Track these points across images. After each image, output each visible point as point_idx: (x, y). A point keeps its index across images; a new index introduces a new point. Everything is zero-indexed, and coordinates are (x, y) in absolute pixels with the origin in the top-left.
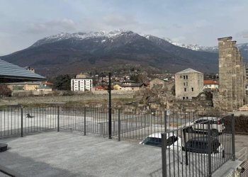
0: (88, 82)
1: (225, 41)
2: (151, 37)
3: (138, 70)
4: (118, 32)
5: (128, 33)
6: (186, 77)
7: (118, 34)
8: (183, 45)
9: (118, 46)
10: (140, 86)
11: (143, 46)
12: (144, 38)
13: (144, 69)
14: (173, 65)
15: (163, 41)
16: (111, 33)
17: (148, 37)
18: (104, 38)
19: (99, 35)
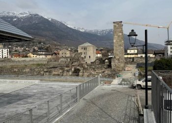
0: (5, 51)
1: (118, 24)
2: (52, 20)
3: (44, 43)
4: (26, 13)
5: (35, 15)
6: (85, 48)
7: (27, 15)
8: (75, 28)
9: (27, 24)
10: (52, 55)
11: (47, 26)
12: (47, 20)
13: (48, 42)
14: (69, 41)
15: (61, 23)
16: (21, 14)
17: (50, 19)
18: (15, 17)
19: (11, 14)
